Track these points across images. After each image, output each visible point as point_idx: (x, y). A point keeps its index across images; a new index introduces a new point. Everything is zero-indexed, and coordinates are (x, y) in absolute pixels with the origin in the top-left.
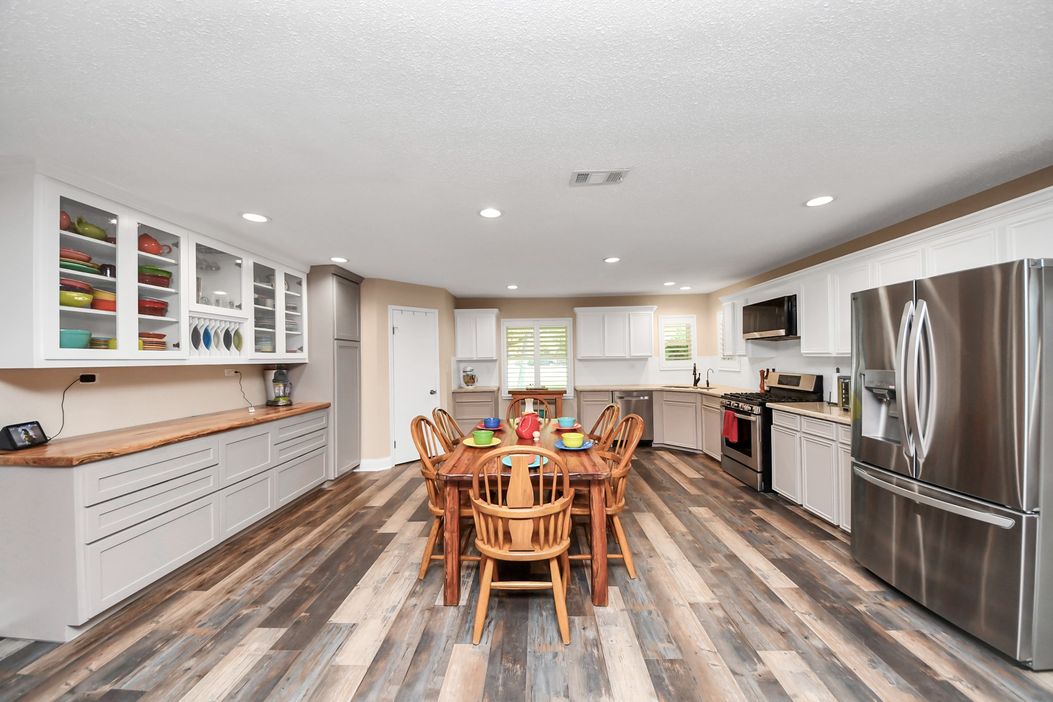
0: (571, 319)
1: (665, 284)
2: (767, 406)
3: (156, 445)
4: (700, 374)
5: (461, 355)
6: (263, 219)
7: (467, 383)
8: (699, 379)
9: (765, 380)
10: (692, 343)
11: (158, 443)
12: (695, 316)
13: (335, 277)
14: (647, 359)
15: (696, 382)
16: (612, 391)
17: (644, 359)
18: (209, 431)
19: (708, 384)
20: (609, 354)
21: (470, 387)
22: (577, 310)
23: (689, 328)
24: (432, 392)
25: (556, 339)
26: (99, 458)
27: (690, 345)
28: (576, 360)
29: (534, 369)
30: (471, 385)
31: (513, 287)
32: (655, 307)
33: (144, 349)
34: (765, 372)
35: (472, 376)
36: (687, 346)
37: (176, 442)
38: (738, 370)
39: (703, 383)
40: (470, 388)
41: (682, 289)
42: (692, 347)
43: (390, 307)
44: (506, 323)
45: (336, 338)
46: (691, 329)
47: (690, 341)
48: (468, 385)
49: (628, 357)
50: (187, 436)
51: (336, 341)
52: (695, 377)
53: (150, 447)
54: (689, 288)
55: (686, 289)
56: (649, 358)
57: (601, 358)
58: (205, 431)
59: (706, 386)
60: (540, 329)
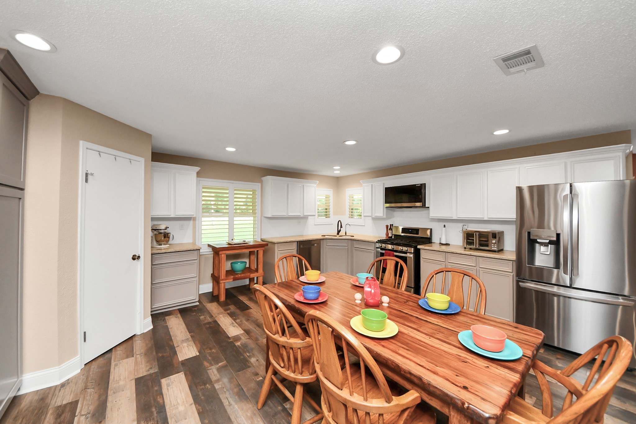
0: (260, 184)
1: (334, 168)
2: (418, 248)
7: (159, 242)
8: (340, 230)
10: (330, 207)
12: (332, 190)
14: (308, 217)
15: (339, 232)
16: (297, 242)
17: (305, 218)
19: (346, 233)
20: (291, 214)
21: (163, 246)
28: (262, 217)
29: (228, 226)
30: (164, 244)
31: (230, 150)
32: (318, 182)
35: (165, 234)
39: (343, 233)
42: (330, 210)
43: (81, 142)
44: (204, 182)
46: (330, 198)
48: (161, 245)
49: (302, 216)
52: (338, 229)
56: (309, 217)
57: (286, 216)
60: (235, 190)
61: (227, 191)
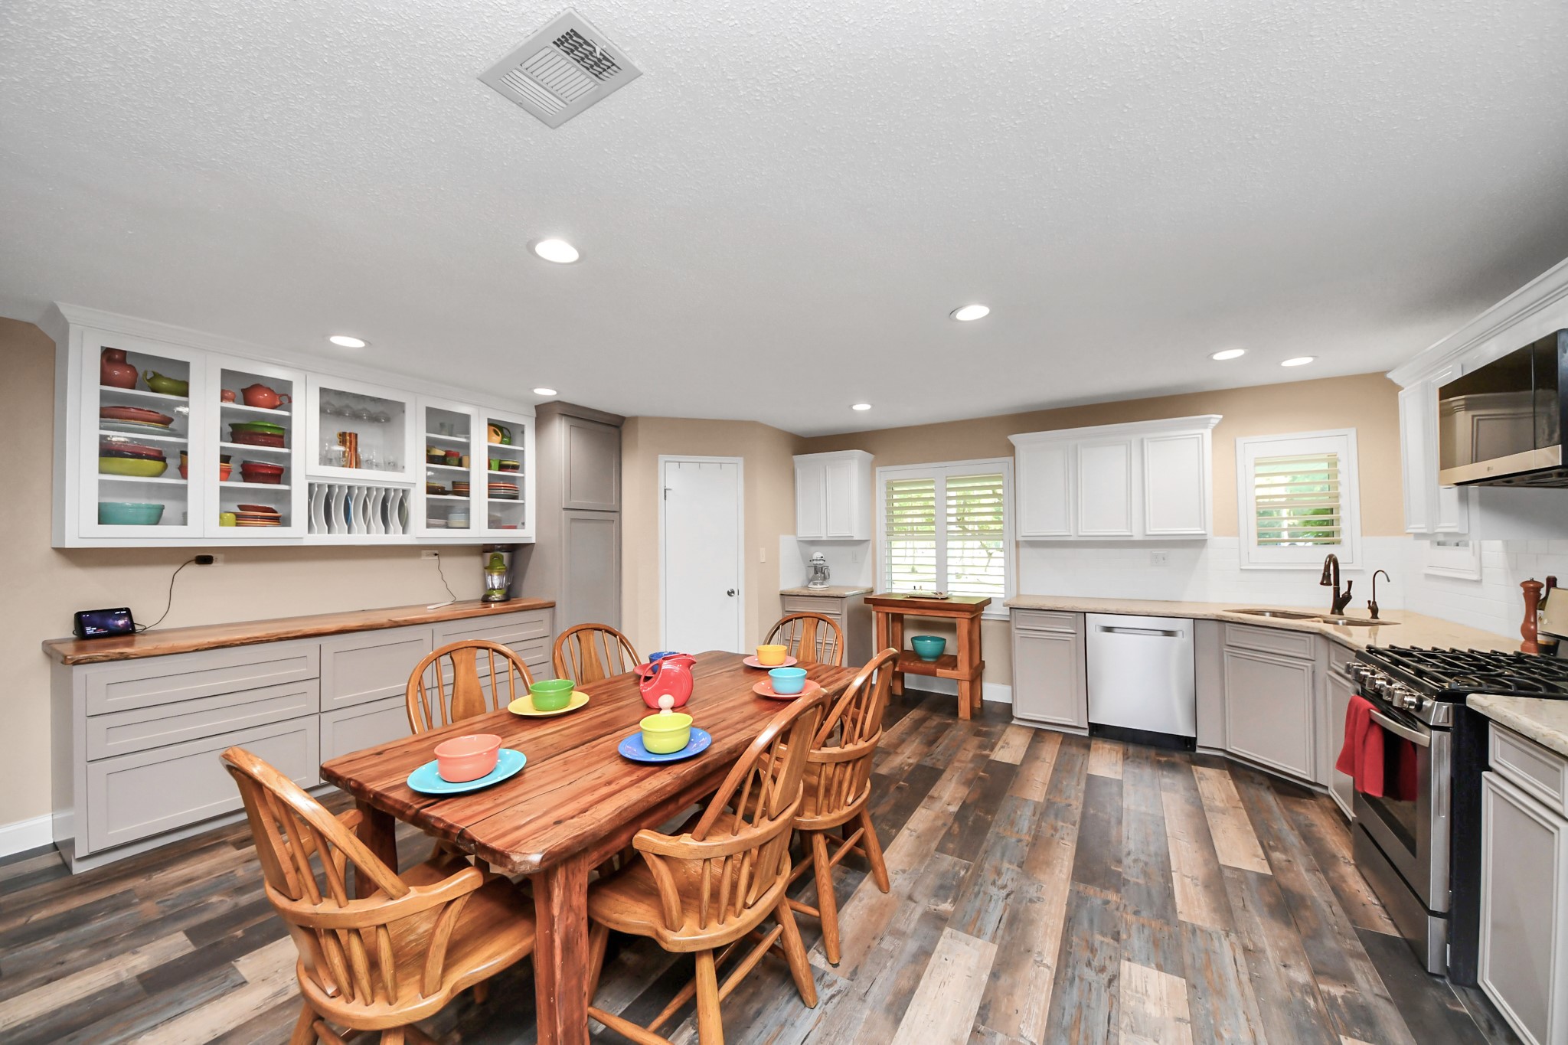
0: (1010, 459)
1: (1216, 356)
2: (1470, 705)
3: (201, 648)
4: (1350, 583)
5: (805, 532)
6: (360, 344)
8: (1348, 598)
9: (1539, 612)
10: (1341, 502)
11: (205, 644)
12: (1352, 433)
13: (564, 418)
15: (1340, 603)
16: (1085, 613)
17: (1195, 543)
18: (299, 634)
19: (1375, 611)
20: (1088, 529)
21: (819, 586)
22: (1015, 439)
23: (1335, 464)
24: (730, 593)
25: (977, 501)
26: (104, 658)
27: (1338, 507)
28: (1020, 543)
29: (935, 559)
30: (822, 584)
31: (862, 407)
32: (1216, 418)
33: (237, 525)
34: (1543, 586)
35: (822, 568)
36: (1331, 511)
37: (237, 645)
38: (1475, 577)
39: (1357, 608)
40: (818, 588)
41: (1287, 363)
42: (1342, 514)
43: (662, 458)
44: (886, 474)
45: (564, 507)
46: (1340, 466)
47: (1337, 497)
48: (813, 584)
49: (1138, 536)
50: (258, 638)
51: (564, 512)
52: (1336, 592)
53: (192, 650)
54: (1308, 360)
55: (1297, 363)
57: (1072, 539)
58: (292, 633)
59: (1367, 615)
60: (948, 481)
61: (932, 487)
